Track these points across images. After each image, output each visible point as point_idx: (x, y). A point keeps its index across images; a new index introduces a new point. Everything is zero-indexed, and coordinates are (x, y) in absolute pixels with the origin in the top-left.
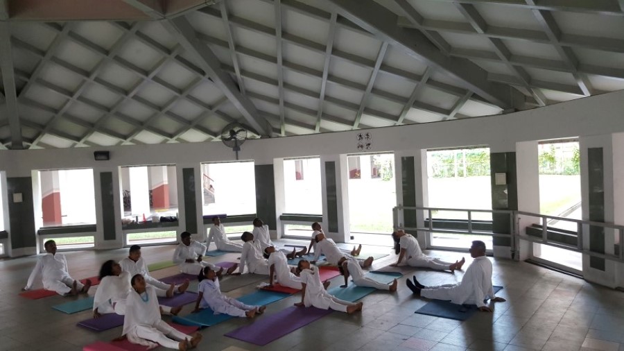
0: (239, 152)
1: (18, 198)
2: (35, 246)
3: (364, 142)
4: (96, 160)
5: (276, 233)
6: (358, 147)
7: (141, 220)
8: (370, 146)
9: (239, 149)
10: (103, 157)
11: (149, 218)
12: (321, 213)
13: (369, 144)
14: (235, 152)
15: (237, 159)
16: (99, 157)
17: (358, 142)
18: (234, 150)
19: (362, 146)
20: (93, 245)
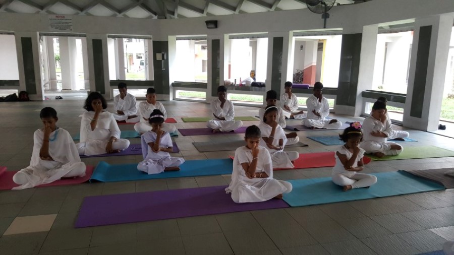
0: (327, 19)
1: (159, 56)
2: (169, 94)
4: (208, 28)
5: (354, 111)
7: (238, 83)
9: (329, 17)
10: (212, 26)
11: (244, 82)
12: (405, 92)
14: (324, 19)
15: (325, 27)
16: (210, 26)
18: (322, 18)
20: (205, 100)
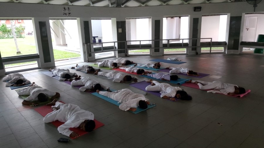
3: (67, 12)
6: (64, 14)
8: (70, 14)
13: (70, 13)
17: (63, 11)
19: (66, 14)
